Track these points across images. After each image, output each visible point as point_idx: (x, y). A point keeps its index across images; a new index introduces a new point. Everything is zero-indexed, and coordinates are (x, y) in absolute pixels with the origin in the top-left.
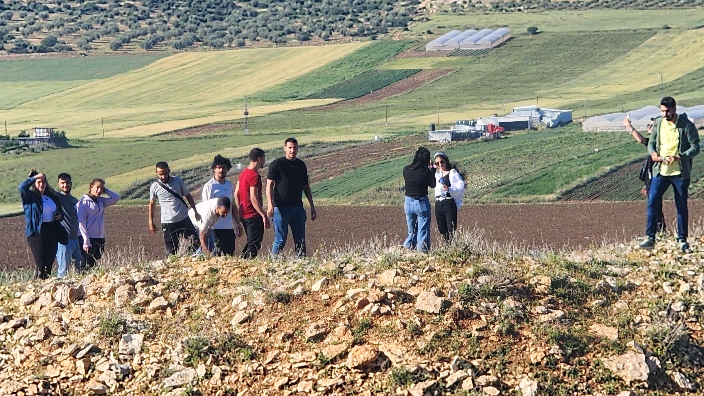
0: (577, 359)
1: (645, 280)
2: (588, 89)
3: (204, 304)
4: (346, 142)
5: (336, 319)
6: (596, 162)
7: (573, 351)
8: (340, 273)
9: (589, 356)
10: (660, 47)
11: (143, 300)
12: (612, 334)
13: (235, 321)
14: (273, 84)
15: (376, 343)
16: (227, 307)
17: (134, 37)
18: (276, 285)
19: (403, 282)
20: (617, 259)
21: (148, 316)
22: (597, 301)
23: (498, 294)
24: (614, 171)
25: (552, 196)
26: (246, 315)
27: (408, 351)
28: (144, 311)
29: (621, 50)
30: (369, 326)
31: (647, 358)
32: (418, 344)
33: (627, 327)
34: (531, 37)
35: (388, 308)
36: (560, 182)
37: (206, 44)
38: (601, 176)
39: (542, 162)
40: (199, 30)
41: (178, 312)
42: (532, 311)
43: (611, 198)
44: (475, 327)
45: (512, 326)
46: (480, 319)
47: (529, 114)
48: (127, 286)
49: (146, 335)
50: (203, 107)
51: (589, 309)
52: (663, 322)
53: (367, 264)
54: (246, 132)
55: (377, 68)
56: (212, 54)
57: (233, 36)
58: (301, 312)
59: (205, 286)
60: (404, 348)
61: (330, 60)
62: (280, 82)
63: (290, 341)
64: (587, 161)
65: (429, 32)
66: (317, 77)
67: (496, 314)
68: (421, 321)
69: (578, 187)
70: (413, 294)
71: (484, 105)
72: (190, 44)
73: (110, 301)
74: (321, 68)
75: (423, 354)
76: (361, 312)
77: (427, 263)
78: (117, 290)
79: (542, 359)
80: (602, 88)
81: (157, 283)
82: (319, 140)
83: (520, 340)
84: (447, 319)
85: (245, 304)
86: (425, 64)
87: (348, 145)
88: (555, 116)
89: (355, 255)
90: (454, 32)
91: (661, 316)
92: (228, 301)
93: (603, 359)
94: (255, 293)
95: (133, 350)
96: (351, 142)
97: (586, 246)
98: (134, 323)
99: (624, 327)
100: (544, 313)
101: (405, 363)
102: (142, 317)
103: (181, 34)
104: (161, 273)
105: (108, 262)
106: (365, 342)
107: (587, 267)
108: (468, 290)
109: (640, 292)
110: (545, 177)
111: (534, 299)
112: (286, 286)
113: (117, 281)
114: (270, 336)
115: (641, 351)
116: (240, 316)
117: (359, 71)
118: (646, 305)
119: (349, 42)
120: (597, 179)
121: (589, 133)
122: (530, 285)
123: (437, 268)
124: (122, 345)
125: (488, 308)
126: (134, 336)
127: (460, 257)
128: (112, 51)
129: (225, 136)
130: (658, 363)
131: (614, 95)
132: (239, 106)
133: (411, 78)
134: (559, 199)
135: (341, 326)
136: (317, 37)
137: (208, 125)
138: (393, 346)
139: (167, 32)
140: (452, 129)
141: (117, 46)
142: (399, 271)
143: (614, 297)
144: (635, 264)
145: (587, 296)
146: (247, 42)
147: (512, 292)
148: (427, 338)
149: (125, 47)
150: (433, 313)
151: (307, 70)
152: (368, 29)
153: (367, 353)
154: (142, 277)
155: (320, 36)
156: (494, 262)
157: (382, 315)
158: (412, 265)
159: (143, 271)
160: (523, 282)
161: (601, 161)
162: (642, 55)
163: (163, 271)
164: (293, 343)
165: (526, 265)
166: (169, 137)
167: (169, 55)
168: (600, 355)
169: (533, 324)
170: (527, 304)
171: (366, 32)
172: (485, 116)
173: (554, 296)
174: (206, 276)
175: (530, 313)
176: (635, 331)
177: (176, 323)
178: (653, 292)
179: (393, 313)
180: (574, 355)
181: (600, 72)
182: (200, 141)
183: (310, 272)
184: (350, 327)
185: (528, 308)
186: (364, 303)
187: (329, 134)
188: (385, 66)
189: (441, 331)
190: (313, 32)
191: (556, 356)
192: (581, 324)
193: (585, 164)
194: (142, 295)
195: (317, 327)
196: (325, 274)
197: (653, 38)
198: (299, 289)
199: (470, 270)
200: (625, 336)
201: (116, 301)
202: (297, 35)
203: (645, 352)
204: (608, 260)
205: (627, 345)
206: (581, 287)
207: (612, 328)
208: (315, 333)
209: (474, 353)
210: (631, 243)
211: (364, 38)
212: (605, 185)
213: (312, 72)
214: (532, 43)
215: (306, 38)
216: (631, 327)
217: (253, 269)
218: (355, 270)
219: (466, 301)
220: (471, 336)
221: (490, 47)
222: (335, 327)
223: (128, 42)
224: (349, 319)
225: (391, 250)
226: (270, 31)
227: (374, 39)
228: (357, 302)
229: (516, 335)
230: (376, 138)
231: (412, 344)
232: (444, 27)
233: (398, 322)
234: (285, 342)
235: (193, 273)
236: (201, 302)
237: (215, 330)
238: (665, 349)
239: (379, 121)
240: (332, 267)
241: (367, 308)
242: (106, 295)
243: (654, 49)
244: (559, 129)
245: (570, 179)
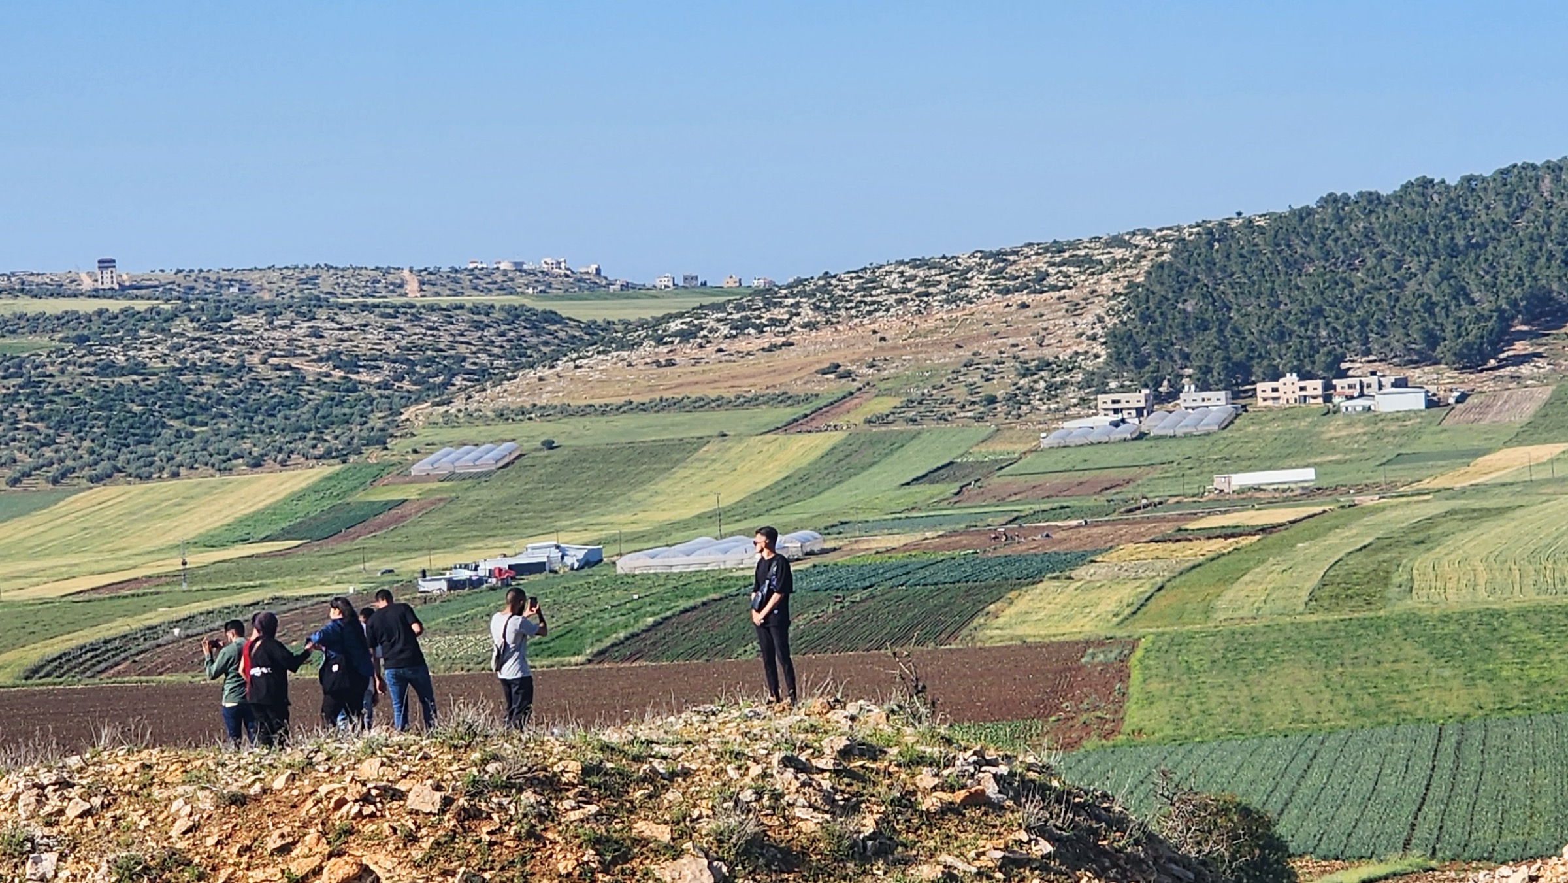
0: (619, 867)
1: (704, 762)
2: (621, 518)
3: (134, 811)
4: (312, 596)
5: (305, 825)
6: (637, 612)
7: (613, 857)
8: (310, 764)
9: (635, 863)
10: (714, 461)
11: (56, 809)
12: (664, 834)
13: (175, 832)
14: (218, 524)
15: (359, 853)
16: (166, 813)
17: (36, 469)
18: (227, 783)
19: (391, 774)
20: (666, 736)
21: (63, 829)
22: (641, 792)
23: (514, 786)
24: (660, 623)
25: (580, 659)
26: (191, 823)
27: (400, 863)
28: (57, 823)
29: (664, 466)
30: (350, 832)
31: (710, 864)
32: (413, 853)
33: (682, 824)
34: (546, 452)
35: (372, 808)
36: (589, 641)
37: (130, 475)
38: (643, 631)
39: (565, 614)
40: (121, 457)
41: (102, 822)
42: (559, 806)
43: (656, 658)
44: (485, 830)
45: (533, 826)
46: (492, 819)
47: (546, 552)
48: (35, 791)
49: (61, 854)
50: (129, 557)
51: (632, 802)
52: (729, 816)
53: (343, 752)
54: (185, 586)
55: (349, 500)
56: (139, 488)
57: (164, 464)
58: (260, 817)
59: (136, 787)
60: (395, 860)
61: (289, 491)
62: (226, 521)
63: (248, 854)
64: (624, 611)
65: (415, 451)
66: (275, 514)
67: (512, 812)
68: (415, 823)
69: (613, 646)
70: (403, 789)
71: (490, 542)
72: (110, 476)
73: (13, 811)
74: (278, 501)
75: (420, 866)
76: (338, 814)
77: (421, 749)
78: (21, 797)
79: (574, 869)
80: (641, 515)
81: (73, 786)
82: (277, 595)
83: (545, 845)
84: (449, 821)
85: (188, 809)
86: (411, 492)
87: (316, 600)
88: (581, 555)
89: (328, 740)
90: (447, 449)
91: (726, 809)
92: (166, 806)
93: (652, 867)
94: (200, 794)
95: (44, 874)
96: (318, 596)
97: (626, 721)
98: (45, 840)
99: (678, 824)
100: (573, 809)
101: (396, 878)
102: (55, 830)
103: (96, 464)
104: (79, 772)
105: (9, 761)
106: (345, 853)
107: (626, 748)
108: (475, 782)
109: (697, 779)
110: (570, 635)
111: (560, 791)
112: (240, 784)
113: (21, 785)
114: (222, 849)
115: (702, 854)
116: (182, 824)
117: (327, 504)
118: (705, 794)
119: (313, 467)
120: (638, 635)
121: (626, 575)
122: (555, 774)
123: (433, 755)
124: (29, 868)
125: (500, 804)
126: (44, 856)
127: (462, 738)
128: (8, 488)
129: (158, 593)
130: (724, 869)
131: (657, 525)
132: (175, 553)
133: (393, 512)
134: (589, 661)
135: (313, 832)
136: (271, 462)
137: (136, 579)
138: (381, 856)
139: (80, 462)
140: (448, 575)
141: (15, 482)
142: (385, 760)
143: (663, 786)
144: (689, 742)
145: (628, 785)
146: (183, 471)
147: (531, 782)
148: (423, 845)
149: (26, 481)
150: (430, 813)
151: (261, 506)
152: (337, 450)
153: (347, 867)
154: (54, 778)
155: (275, 461)
156: (506, 745)
157: (364, 817)
158: (401, 752)
159: (55, 771)
160: (546, 770)
161: (643, 611)
162: (691, 471)
163: (81, 770)
164: (251, 857)
165: (548, 748)
166: (86, 596)
167: (83, 490)
168: (648, 861)
169: (560, 824)
170: (551, 798)
171: (334, 454)
172: (490, 557)
173: (586, 787)
174: (137, 775)
175: (556, 809)
176: (693, 828)
177: (99, 837)
178: (714, 778)
179: (379, 814)
180: (614, 862)
181: (637, 496)
182: (126, 601)
183: (271, 765)
184: (324, 834)
185: (553, 803)
186: (341, 803)
187: (291, 586)
188: (359, 497)
189: (441, 836)
190: (266, 455)
191: (592, 864)
192: (623, 822)
193: (622, 615)
194: (53, 803)
195: (282, 836)
196: (290, 766)
197: (705, 448)
198: (257, 787)
199: (476, 756)
200: (681, 836)
201: (20, 811)
202: (246, 460)
203: (707, 856)
204: (655, 738)
205: (684, 847)
206: (620, 774)
207: (663, 826)
208: (279, 843)
209: (485, 863)
210: (683, 715)
211: (332, 461)
212: (648, 642)
213: (267, 508)
214: (548, 460)
215: (257, 464)
216: (688, 823)
217: (198, 763)
218: (328, 759)
219: (473, 796)
220: (480, 840)
221: (493, 468)
222: (305, 835)
223: (29, 475)
224: (323, 824)
225: (374, 732)
226: (211, 455)
227: (344, 462)
228: (332, 801)
229: (539, 838)
230: (351, 590)
231: (404, 854)
232: (433, 444)
233: (386, 826)
234: (241, 856)
235: (120, 771)
236: (131, 808)
237: (150, 843)
238: (733, 851)
239: (354, 568)
240: (299, 757)
241: (345, 809)
242: (7, 804)
243: (706, 463)
244: (587, 571)
245: (602, 636)
